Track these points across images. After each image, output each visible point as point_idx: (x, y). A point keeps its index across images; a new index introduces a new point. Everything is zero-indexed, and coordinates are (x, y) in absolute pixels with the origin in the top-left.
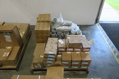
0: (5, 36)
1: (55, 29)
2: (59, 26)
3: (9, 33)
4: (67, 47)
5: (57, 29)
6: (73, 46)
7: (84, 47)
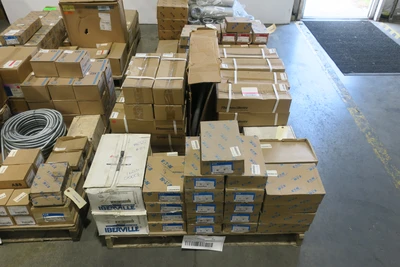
0: (101, 15)
1: (198, 10)
2: (206, 6)
3: (108, 9)
4: (224, 31)
5: (203, 10)
6: (234, 31)
7: (256, 32)
